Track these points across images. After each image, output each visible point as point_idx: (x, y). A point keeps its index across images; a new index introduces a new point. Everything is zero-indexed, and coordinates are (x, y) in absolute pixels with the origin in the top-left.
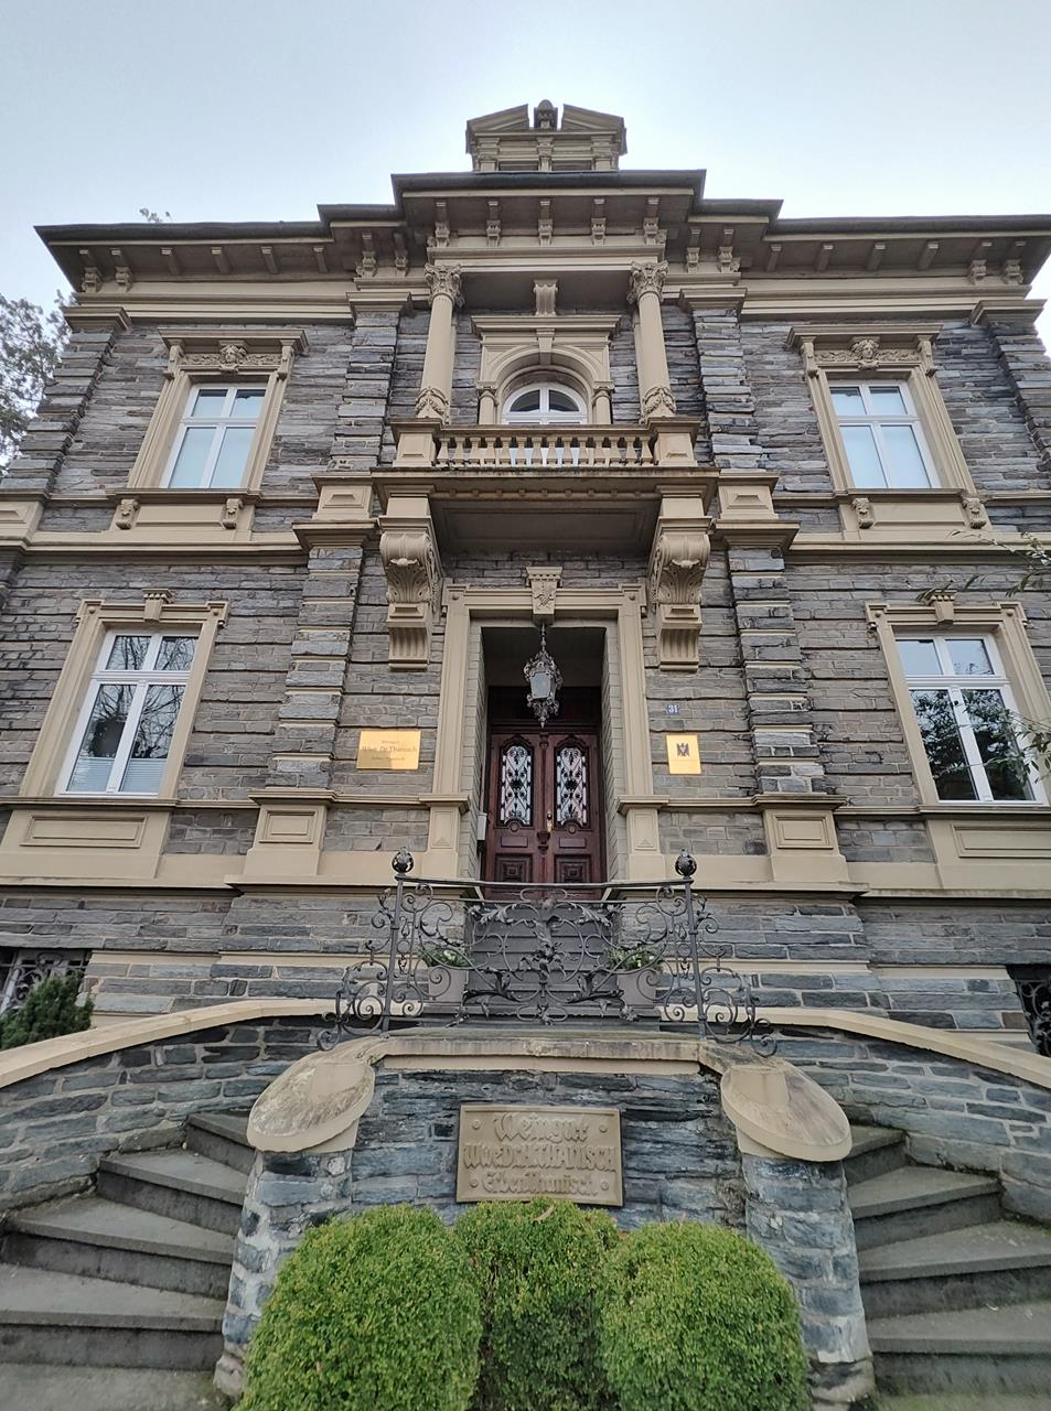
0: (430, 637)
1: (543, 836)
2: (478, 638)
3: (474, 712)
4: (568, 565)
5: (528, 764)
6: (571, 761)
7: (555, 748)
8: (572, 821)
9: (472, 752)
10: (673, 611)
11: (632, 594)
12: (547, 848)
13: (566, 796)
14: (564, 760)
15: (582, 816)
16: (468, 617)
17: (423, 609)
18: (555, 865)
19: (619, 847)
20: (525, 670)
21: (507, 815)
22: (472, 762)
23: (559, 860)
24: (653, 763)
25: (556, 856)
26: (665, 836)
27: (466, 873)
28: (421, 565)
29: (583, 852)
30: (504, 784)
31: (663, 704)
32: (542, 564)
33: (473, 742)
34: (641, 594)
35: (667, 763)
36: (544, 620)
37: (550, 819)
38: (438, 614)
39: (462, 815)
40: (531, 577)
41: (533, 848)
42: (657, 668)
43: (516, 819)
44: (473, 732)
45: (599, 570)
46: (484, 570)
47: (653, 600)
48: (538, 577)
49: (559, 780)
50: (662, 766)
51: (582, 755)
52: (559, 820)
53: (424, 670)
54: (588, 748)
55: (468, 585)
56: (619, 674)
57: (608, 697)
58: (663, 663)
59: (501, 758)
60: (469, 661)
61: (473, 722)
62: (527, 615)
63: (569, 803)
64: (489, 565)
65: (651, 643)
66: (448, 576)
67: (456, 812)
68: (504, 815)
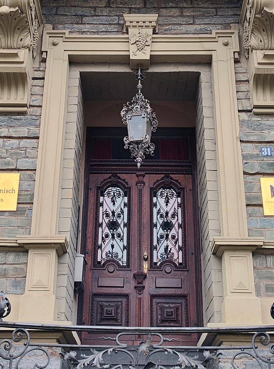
0: (30, 81)
1: (140, 277)
2: (76, 82)
3: (72, 154)
4: (164, 12)
5: (125, 205)
6: (167, 202)
7: (151, 189)
8: (168, 261)
9: (70, 193)
10: (265, 56)
11: (226, 40)
12: (144, 287)
13: (162, 237)
14: (160, 201)
15: (178, 257)
16: (67, 62)
17: (23, 55)
18: (151, 306)
19: (215, 290)
20: (122, 113)
21: (104, 256)
22: (69, 204)
23: (155, 300)
24: (247, 205)
25: (153, 297)
26: (260, 278)
27: (63, 317)
28: (22, 13)
29: (179, 292)
30: (101, 225)
31: (256, 147)
32: (138, 11)
33: (70, 184)
34: (234, 41)
35: (261, 205)
36: (140, 65)
37: (146, 260)
38: (38, 59)
39: (59, 256)
40: (128, 24)
41: (129, 288)
42: (250, 111)
43: (112, 261)
44: (71, 174)
45: (194, 17)
46: (82, 16)
47: (245, 45)
48: (135, 24)
49: (155, 221)
50: (256, 208)
51: (178, 196)
52: (155, 261)
53: (24, 113)
54: (183, 189)
55: (67, 32)
56: (213, 117)
57: (203, 139)
58: (256, 107)
59: (98, 199)
60: (68, 104)
61: (71, 164)
62: (125, 60)
63: (165, 244)
64: (87, 11)
65: (244, 87)
66: (48, 22)
67: (53, 254)
68: (101, 256)
